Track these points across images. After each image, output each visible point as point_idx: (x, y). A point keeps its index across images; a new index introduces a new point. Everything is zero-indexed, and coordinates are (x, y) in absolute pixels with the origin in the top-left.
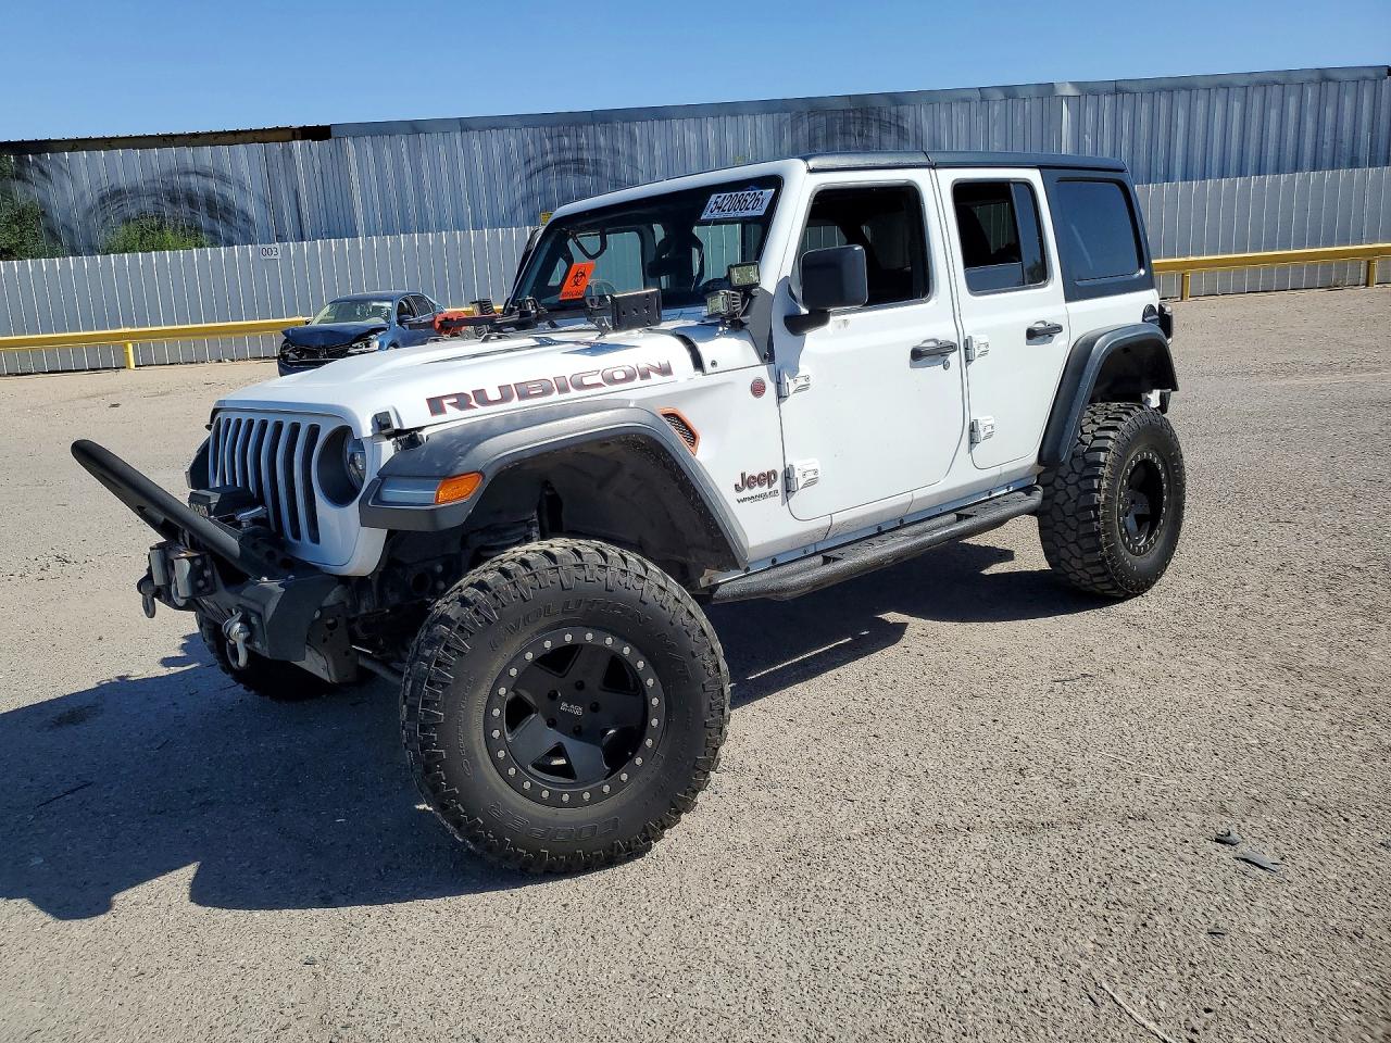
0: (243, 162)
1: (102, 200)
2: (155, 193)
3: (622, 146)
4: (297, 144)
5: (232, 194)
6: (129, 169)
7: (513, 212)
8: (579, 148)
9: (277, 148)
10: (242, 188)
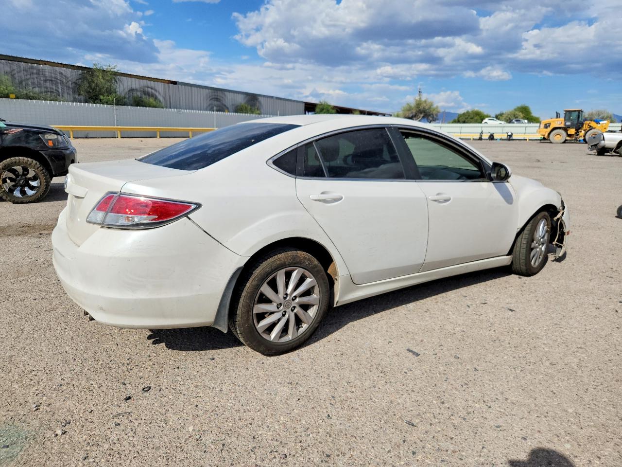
0: (160, 86)
1: (129, 91)
2: (140, 91)
3: (224, 96)
4: (171, 85)
5: (157, 94)
6: (136, 84)
7: (207, 107)
8: (217, 96)
9: (166, 85)
10: (159, 93)
